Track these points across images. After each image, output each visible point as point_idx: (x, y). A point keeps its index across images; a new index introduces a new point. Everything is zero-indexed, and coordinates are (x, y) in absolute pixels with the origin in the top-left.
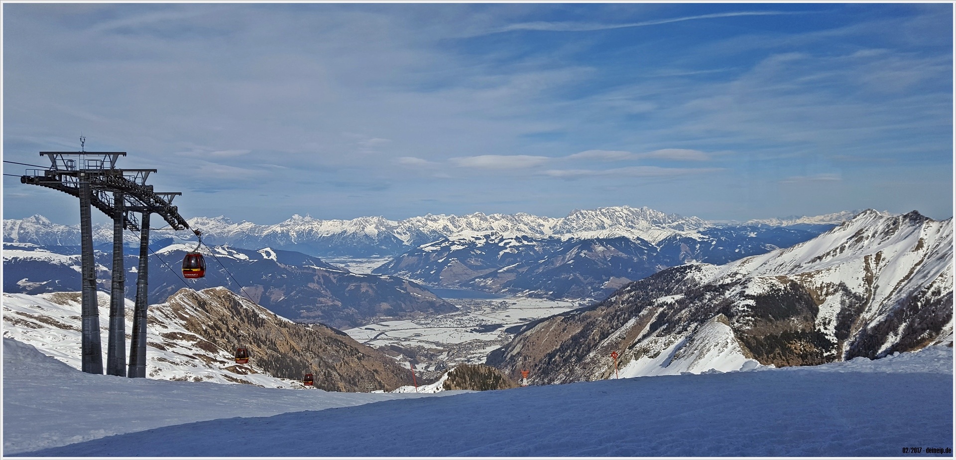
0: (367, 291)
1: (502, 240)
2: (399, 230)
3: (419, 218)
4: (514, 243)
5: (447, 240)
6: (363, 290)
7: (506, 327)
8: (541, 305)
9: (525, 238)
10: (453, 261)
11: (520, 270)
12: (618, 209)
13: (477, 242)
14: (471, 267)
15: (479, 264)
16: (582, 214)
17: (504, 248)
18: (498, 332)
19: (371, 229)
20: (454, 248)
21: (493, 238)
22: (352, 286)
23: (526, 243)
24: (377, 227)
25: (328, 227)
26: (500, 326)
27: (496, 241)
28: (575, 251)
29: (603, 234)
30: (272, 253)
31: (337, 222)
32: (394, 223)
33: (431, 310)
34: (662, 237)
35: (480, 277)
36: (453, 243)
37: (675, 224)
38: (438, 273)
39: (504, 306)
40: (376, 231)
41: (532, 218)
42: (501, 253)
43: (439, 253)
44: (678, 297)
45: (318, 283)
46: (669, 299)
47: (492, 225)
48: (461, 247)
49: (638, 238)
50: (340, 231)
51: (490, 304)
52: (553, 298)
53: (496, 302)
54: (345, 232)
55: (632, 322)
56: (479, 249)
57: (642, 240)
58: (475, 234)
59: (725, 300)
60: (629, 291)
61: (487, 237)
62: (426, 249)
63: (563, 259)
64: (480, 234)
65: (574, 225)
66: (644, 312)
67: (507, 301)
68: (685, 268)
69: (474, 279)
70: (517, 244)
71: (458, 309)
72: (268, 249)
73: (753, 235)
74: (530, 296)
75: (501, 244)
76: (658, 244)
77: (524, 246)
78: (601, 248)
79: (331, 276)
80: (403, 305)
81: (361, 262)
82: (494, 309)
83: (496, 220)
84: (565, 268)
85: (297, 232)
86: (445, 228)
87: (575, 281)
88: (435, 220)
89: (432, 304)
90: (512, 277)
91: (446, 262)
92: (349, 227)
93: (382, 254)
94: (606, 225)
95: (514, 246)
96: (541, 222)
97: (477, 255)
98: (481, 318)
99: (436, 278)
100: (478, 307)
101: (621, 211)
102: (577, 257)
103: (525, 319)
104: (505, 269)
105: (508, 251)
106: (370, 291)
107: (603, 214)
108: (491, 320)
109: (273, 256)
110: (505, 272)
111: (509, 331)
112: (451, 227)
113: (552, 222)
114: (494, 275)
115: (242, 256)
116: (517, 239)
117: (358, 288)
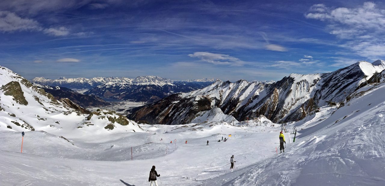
0: (86, 99)
1: (120, 85)
2: (89, 81)
3: (95, 78)
4: (124, 86)
5: (105, 85)
6: (85, 98)
7: (126, 110)
8: (134, 103)
9: (127, 84)
10: (107, 91)
11: (127, 94)
12: (150, 76)
13: (113, 85)
14: (112, 92)
15: (114, 92)
16: (140, 78)
17: (121, 87)
18: (124, 111)
19: (81, 81)
20: (107, 87)
21: (117, 84)
22: (82, 97)
23: (127, 86)
24: (83, 81)
25: (70, 81)
26: (124, 109)
27: (119, 85)
28: (142, 88)
29: (148, 84)
30: (59, 87)
31: (72, 79)
32: (88, 80)
33: (104, 105)
34: (164, 85)
35: (115, 96)
36: (107, 86)
37: (165, 81)
38: (103, 94)
39: (123, 104)
40: (83, 82)
41: (127, 79)
42: (120, 89)
43: (103, 88)
44: (178, 101)
45: (73, 96)
46: (176, 102)
47: (116, 80)
48: (109, 87)
49: (157, 85)
50: (73, 82)
51: (119, 103)
52: (137, 101)
53: (122, 102)
54: (75, 82)
55: (167, 109)
56: (114, 87)
57: (158, 85)
58: (113, 83)
59: (190, 102)
60: (164, 100)
61: (116, 84)
62: (99, 87)
63: (138, 91)
64: (114, 83)
65: (138, 81)
66: (170, 106)
67: (124, 102)
68: (178, 94)
69: (113, 96)
70: (125, 86)
71: (111, 105)
72: (58, 87)
73: (185, 84)
74: (130, 101)
75: (120, 86)
76: (163, 87)
77: (126, 87)
78: (149, 88)
79: (76, 94)
80: (96, 103)
81: (80, 90)
82: (121, 105)
83: (117, 79)
84: (139, 93)
85: (62, 82)
86: (102, 81)
87: (143, 97)
88: (99, 79)
89: (104, 103)
90: (124, 95)
91: (105, 91)
92: (75, 80)
93: (85, 88)
94: (147, 81)
95: (124, 87)
96: (129, 80)
97: (114, 89)
98: (118, 107)
99: (102, 95)
100: (116, 104)
101: (151, 77)
102: (142, 90)
103: (131, 108)
104: (122, 93)
105: (122, 88)
106: (87, 99)
107: (146, 78)
108: (121, 108)
109: (59, 88)
110: (122, 94)
111: (127, 111)
112: (104, 81)
113: (132, 80)
114: (119, 95)
115: (52, 88)
116: (124, 85)
117: (84, 98)
